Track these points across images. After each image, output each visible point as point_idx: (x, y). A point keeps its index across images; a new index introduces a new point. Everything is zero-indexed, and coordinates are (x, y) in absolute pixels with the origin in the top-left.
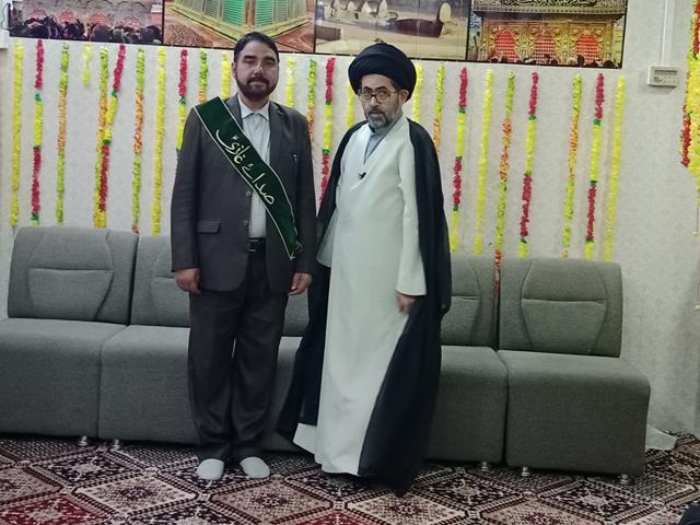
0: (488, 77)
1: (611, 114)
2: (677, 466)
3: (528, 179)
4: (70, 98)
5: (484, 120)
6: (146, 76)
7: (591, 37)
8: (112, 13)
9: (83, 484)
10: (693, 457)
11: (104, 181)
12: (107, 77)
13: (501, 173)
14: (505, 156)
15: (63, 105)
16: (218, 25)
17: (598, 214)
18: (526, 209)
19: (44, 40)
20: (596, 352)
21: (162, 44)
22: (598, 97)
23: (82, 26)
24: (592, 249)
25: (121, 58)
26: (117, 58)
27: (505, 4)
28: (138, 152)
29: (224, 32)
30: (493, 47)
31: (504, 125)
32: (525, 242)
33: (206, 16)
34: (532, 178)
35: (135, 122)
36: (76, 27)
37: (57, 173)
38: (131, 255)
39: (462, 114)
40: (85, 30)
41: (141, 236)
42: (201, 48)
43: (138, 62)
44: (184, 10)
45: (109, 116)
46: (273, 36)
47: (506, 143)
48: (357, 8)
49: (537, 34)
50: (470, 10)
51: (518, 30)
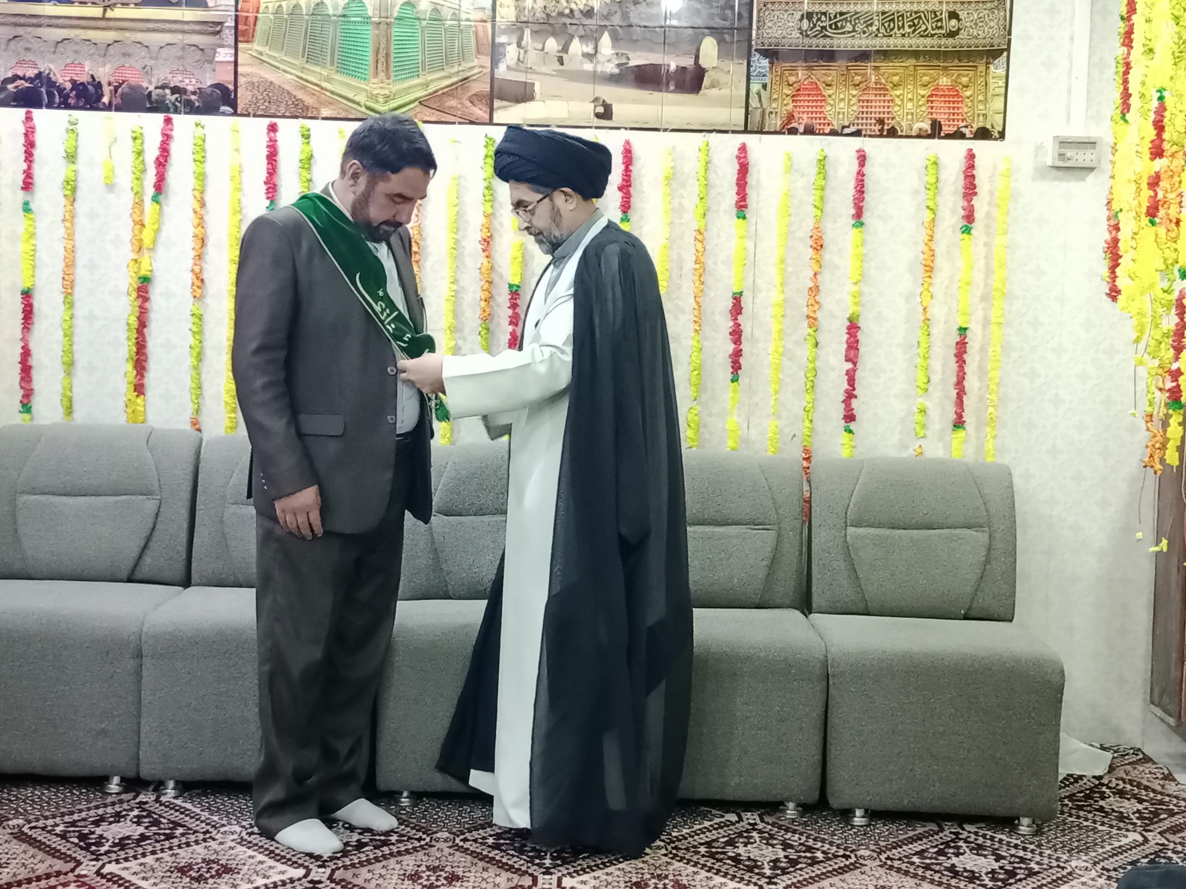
1: (988, 214)
2: (1112, 802)
3: (853, 328)
4: (81, 207)
6: (209, 167)
7: (952, 88)
8: (150, 62)
9: (114, 856)
10: (1139, 785)
11: (141, 346)
12: (144, 171)
13: (808, 317)
14: (815, 290)
15: (70, 218)
16: (328, 80)
17: (971, 383)
18: (851, 381)
20: (973, 613)
21: (235, 114)
22: (966, 188)
23: (99, 86)
24: (966, 442)
25: (167, 138)
26: (160, 138)
27: (807, 36)
28: (198, 295)
29: (339, 92)
30: (790, 107)
31: (811, 237)
32: (850, 432)
33: (307, 66)
34: (860, 324)
35: (192, 245)
36: (90, 87)
37: (62, 333)
38: (190, 469)
39: (741, 220)
40: (105, 93)
41: (206, 436)
42: (300, 120)
43: (195, 145)
44: (271, 57)
45: (147, 235)
46: (421, 97)
47: (817, 269)
48: (560, 48)
49: (863, 86)
50: (750, 46)
51: (830, 78)
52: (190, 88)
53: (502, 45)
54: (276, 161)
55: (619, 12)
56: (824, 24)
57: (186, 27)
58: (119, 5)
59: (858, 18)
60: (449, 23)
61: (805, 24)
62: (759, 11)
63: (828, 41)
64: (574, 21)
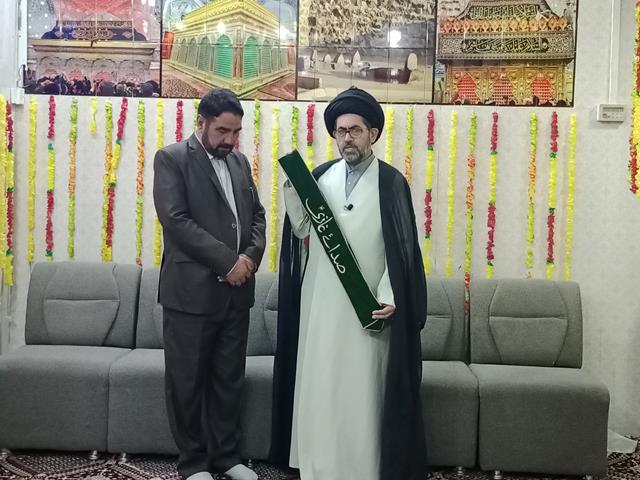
0: (453, 118)
1: (565, 148)
2: (637, 468)
3: (492, 209)
4: (79, 147)
5: (450, 156)
6: (147, 125)
7: (545, 80)
8: (116, 70)
11: (110, 220)
12: (112, 127)
13: (468, 203)
14: (471, 188)
15: (73, 152)
16: (210, 78)
17: (557, 238)
19: (55, 97)
20: (559, 364)
21: (160, 97)
22: (552, 132)
23: (89, 82)
24: (552, 270)
25: (124, 110)
26: (121, 110)
27: (466, 52)
28: (140, 193)
30: (456, 90)
31: (469, 160)
32: (491, 265)
33: (199, 71)
34: (496, 206)
35: (137, 166)
36: (84, 84)
37: (69, 213)
38: (135, 285)
39: (430, 151)
40: (92, 86)
41: (144, 268)
42: (195, 99)
43: (139, 113)
44: (179, 66)
45: (114, 162)
46: (259, 87)
47: (471, 176)
48: (333, 60)
49: (496, 78)
50: (435, 58)
51: (478, 75)
52: (137, 83)
53: (302, 59)
54: (182, 121)
55: (364, 40)
56: (474, 46)
57: (135, 51)
58: (99, 40)
59: (493, 43)
60: (273, 47)
61: (464, 46)
62: (439, 40)
63: (477, 55)
64: (340, 46)
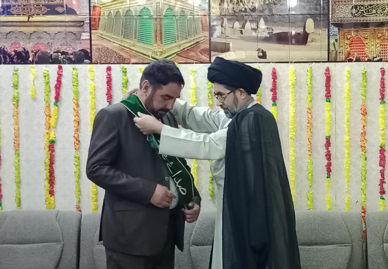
0: (346, 73)
3: (382, 151)
4: (21, 109)
5: (345, 107)
6: (80, 89)
8: (51, 41)
11: (51, 173)
12: (50, 91)
13: (361, 146)
14: (364, 134)
15: (16, 115)
16: (134, 46)
18: (383, 175)
21: (91, 63)
23: (27, 53)
25: (60, 76)
26: (57, 76)
27: (355, 16)
28: (77, 148)
29: (139, 51)
30: (349, 49)
31: (361, 109)
32: (383, 199)
33: (125, 40)
34: (385, 149)
35: (74, 125)
36: (23, 54)
37: (15, 168)
38: (76, 229)
39: (328, 103)
40: (30, 56)
41: (84, 214)
42: (122, 64)
43: (73, 78)
44: (107, 36)
45: (52, 121)
46: (177, 52)
47: (364, 124)
48: (241, 27)
49: (382, 38)
50: (329, 22)
51: (367, 35)
52: (70, 52)
53: (214, 26)
54: (111, 84)
55: (268, 8)
56: (363, 10)
57: (67, 24)
58: (35, 15)
59: (378, 7)
60: (189, 17)
61: (354, 11)
62: (332, 6)
63: (365, 18)
64: (247, 14)
